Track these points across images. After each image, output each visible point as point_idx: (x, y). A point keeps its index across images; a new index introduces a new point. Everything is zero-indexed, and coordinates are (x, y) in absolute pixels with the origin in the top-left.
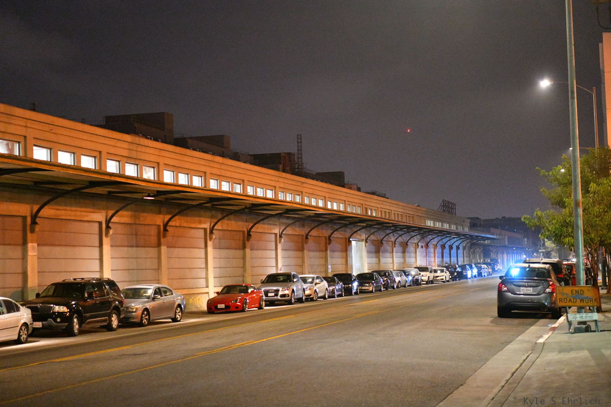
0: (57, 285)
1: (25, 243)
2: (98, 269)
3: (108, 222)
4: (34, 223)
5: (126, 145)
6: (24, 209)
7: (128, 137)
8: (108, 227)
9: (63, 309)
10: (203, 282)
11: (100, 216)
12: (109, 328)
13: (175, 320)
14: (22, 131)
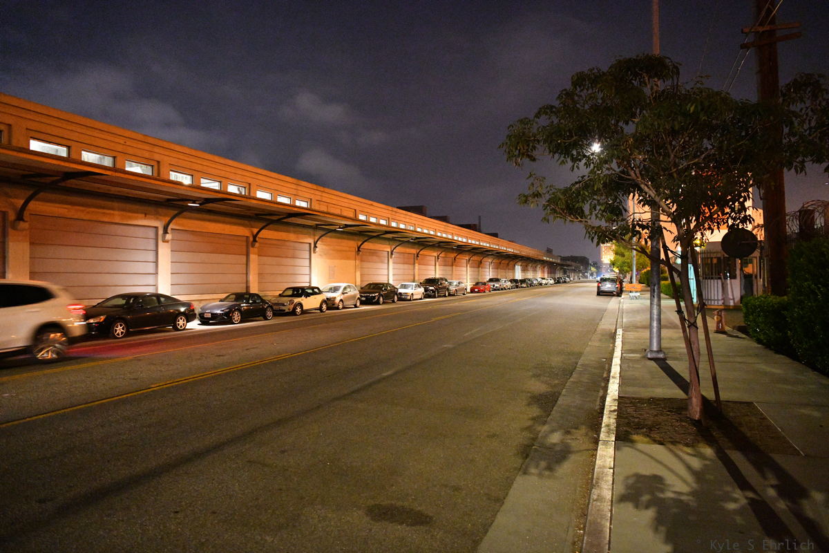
0: (427, 280)
1: (414, 264)
2: (434, 274)
3: (438, 256)
4: (417, 256)
5: (443, 226)
6: (414, 251)
7: (444, 223)
8: (438, 258)
9: (433, 288)
10: (465, 280)
11: (435, 254)
12: (445, 296)
13: (464, 294)
14: (414, 222)
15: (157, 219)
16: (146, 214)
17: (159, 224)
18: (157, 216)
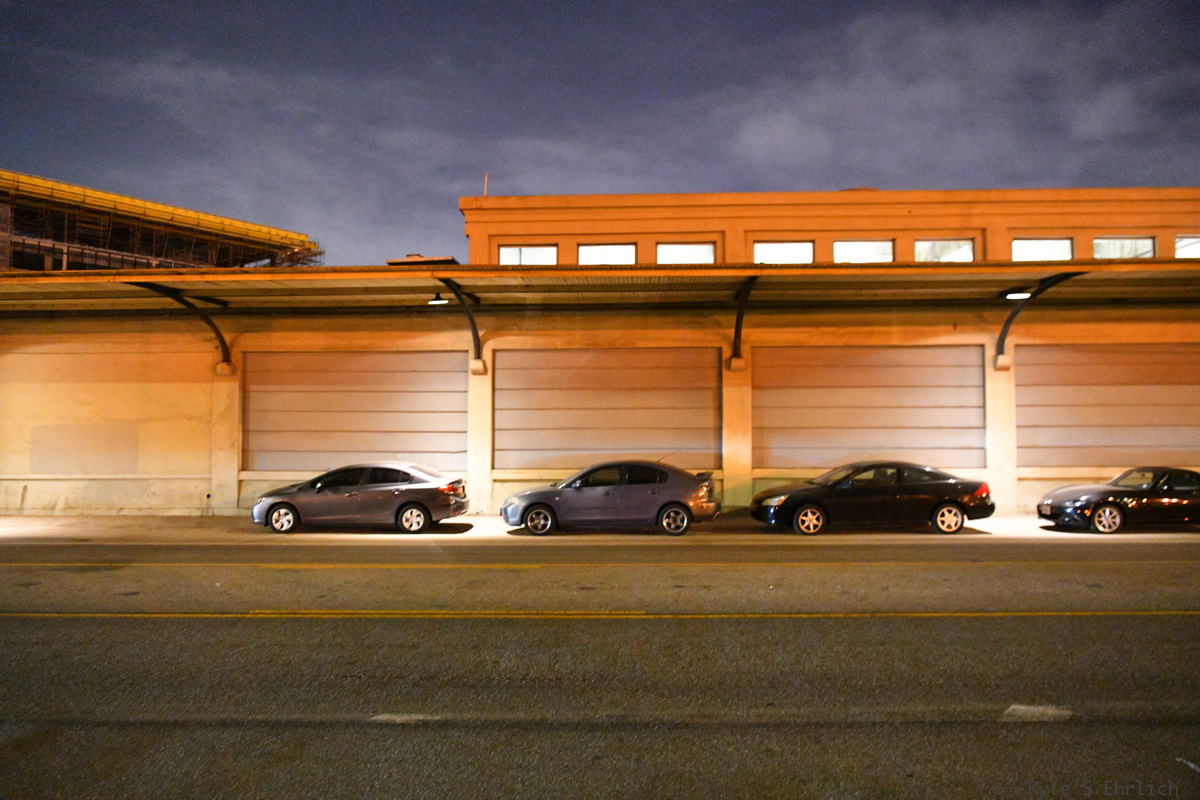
15: (982, 331)
16: (955, 325)
17: (989, 340)
18: (981, 324)
